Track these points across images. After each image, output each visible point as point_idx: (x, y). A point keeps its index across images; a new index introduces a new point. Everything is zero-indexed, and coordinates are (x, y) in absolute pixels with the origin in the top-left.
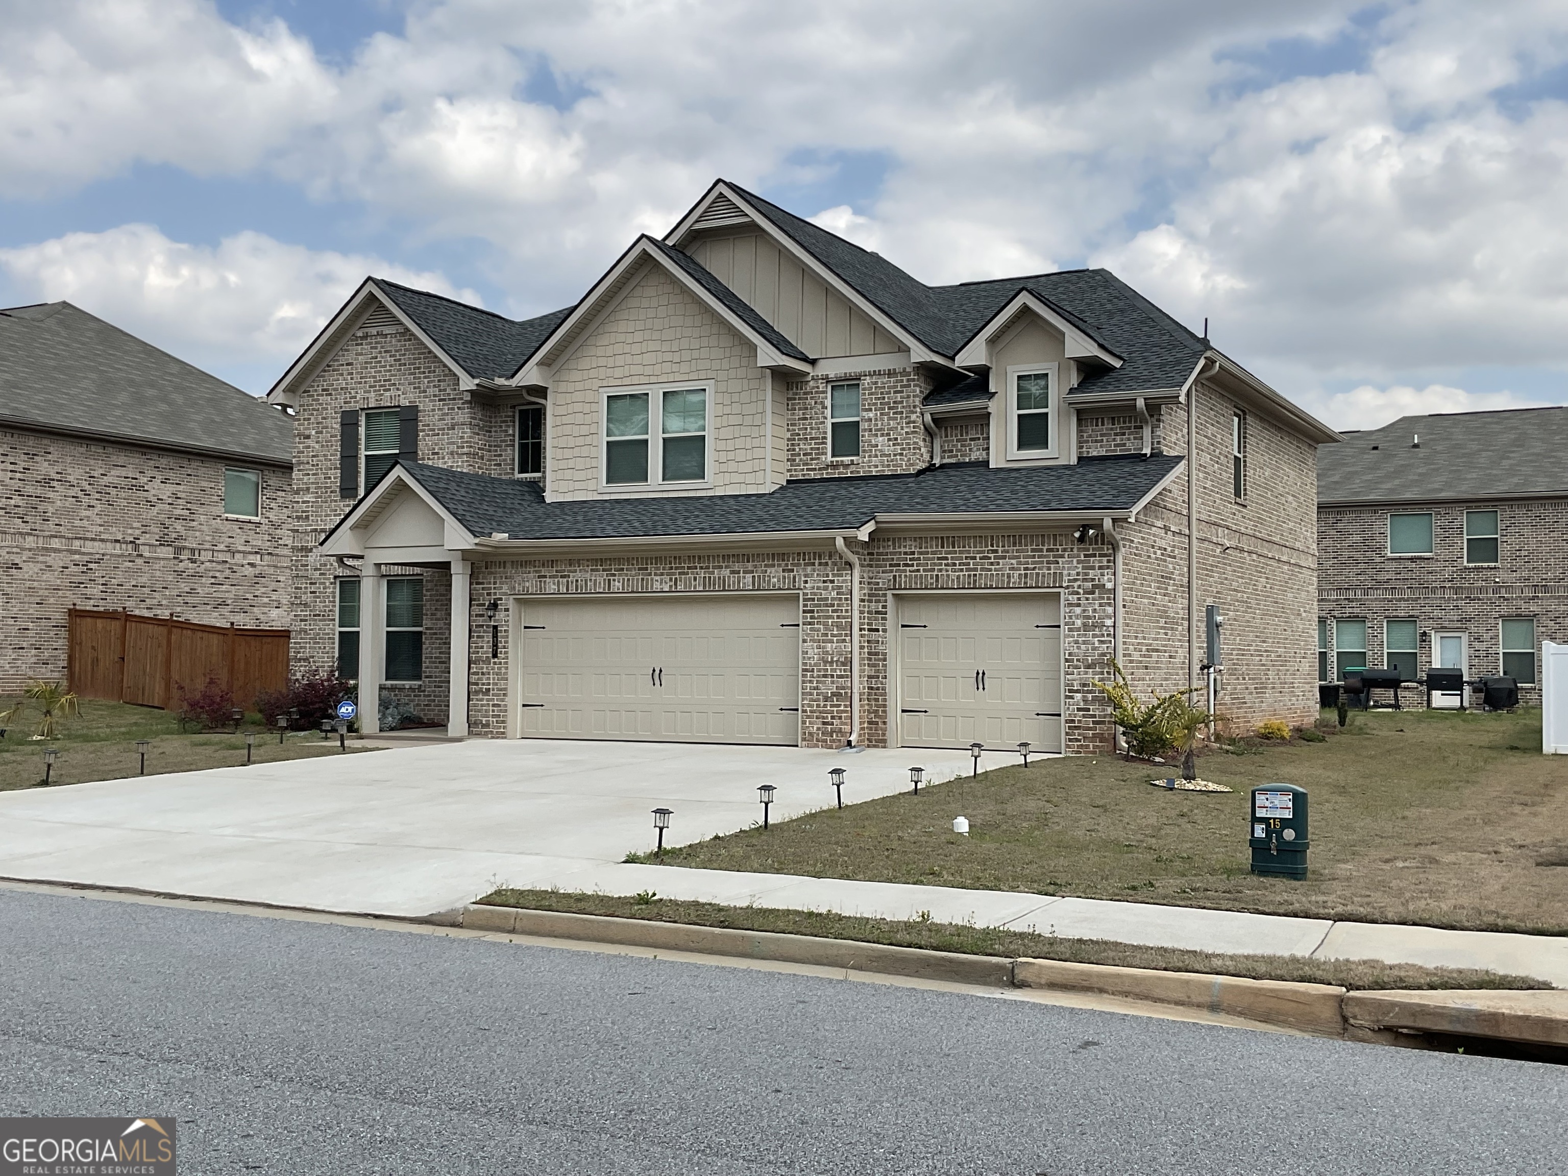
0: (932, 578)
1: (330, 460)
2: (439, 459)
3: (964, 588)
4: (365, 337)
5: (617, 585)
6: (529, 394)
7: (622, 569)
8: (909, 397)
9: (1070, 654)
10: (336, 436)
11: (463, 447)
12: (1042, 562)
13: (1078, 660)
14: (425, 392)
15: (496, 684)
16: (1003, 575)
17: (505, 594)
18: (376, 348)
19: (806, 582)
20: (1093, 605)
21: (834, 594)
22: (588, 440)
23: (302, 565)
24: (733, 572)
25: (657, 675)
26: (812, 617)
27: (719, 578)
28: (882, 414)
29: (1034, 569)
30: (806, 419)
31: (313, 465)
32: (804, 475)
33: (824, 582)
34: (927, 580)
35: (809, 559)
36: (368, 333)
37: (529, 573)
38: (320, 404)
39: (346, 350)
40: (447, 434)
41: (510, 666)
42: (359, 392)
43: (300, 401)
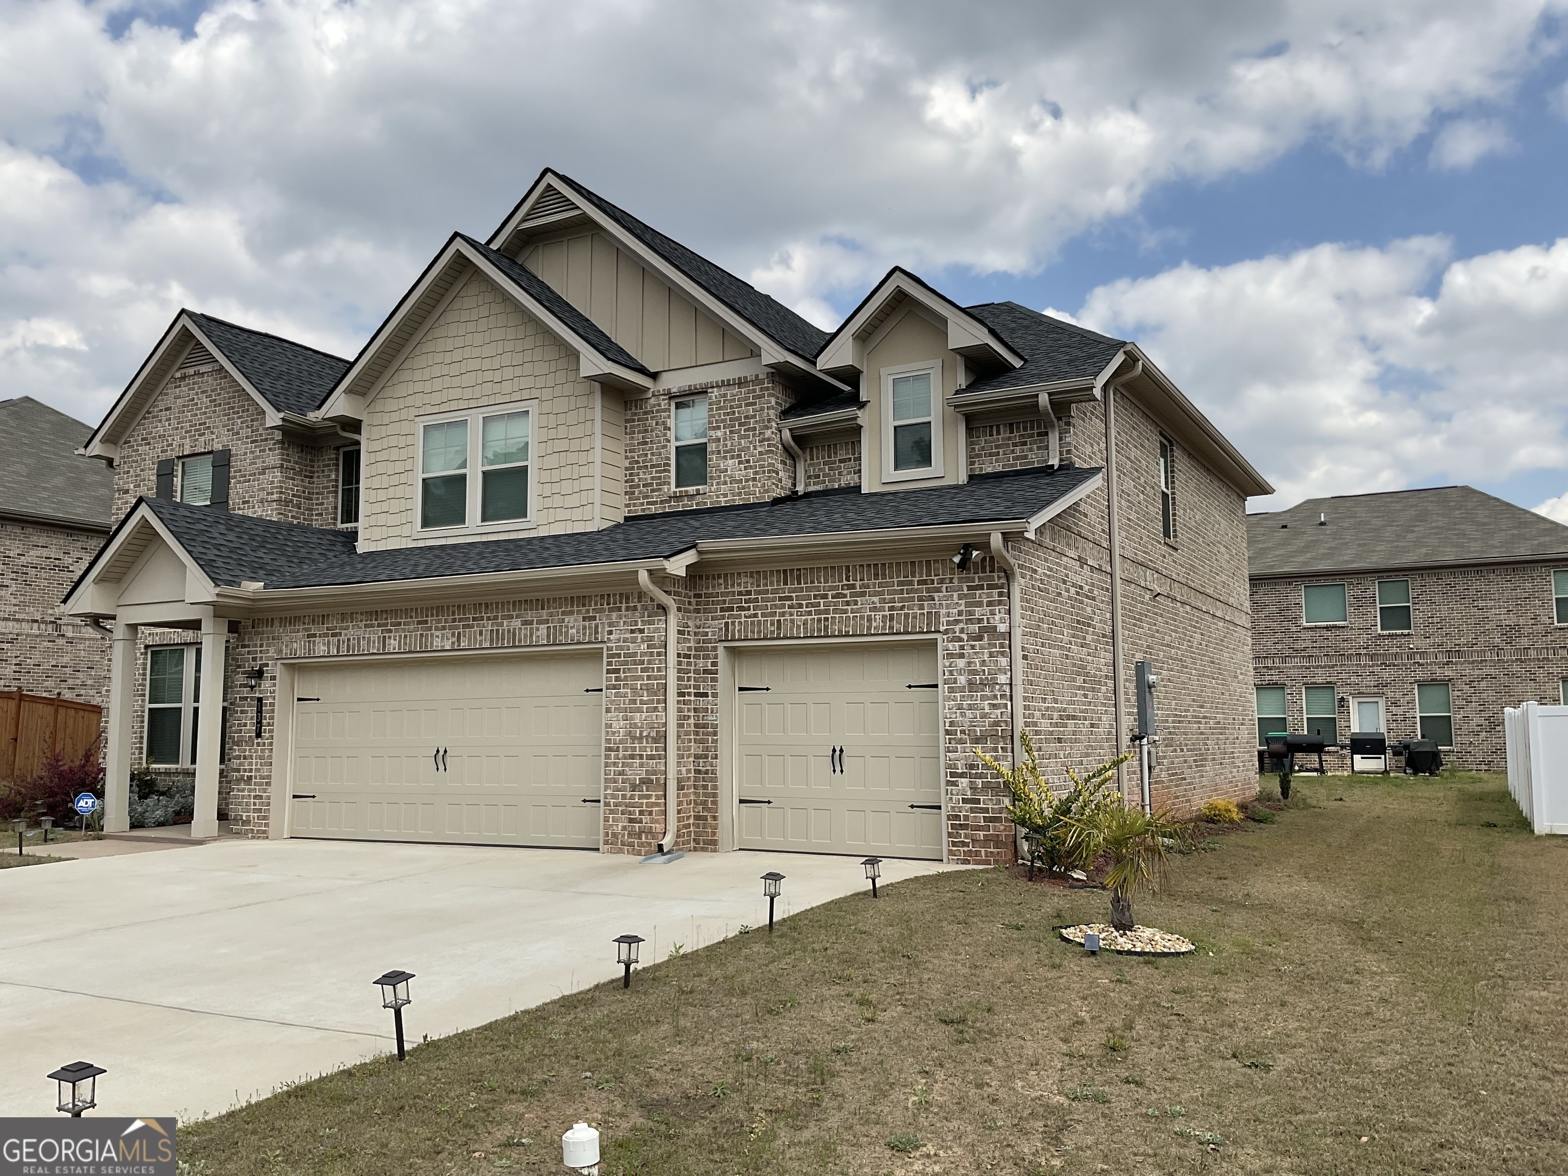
0: (772, 624)
2: (249, 508)
3: (812, 637)
4: (183, 378)
5: (393, 644)
6: (344, 429)
7: (400, 624)
8: (762, 409)
9: (952, 724)
10: (152, 488)
11: (272, 494)
13: (963, 732)
14: (238, 433)
15: (259, 770)
16: (862, 618)
17: (272, 659)
18: (193, 389)
19: (610, 633)
20: (981, 655)
21: (644, 647)
22: (403, 478)
24: (525, 623)
25: (441, 757)
26: (617, 679)
27: (509, 631)
28: (731, 432)
29: (902, 608)
30: (646, 443)
32: (643, 510)
33: (632, 631)
34: (766, 627)
35: (615, 603)
36: (185, 374)
37: (299, 631)
38: (139, 455)
39: (165, 394)
40: (258, 480)
41: (276, 747)
42: (176, 439)
43: (121, 453)
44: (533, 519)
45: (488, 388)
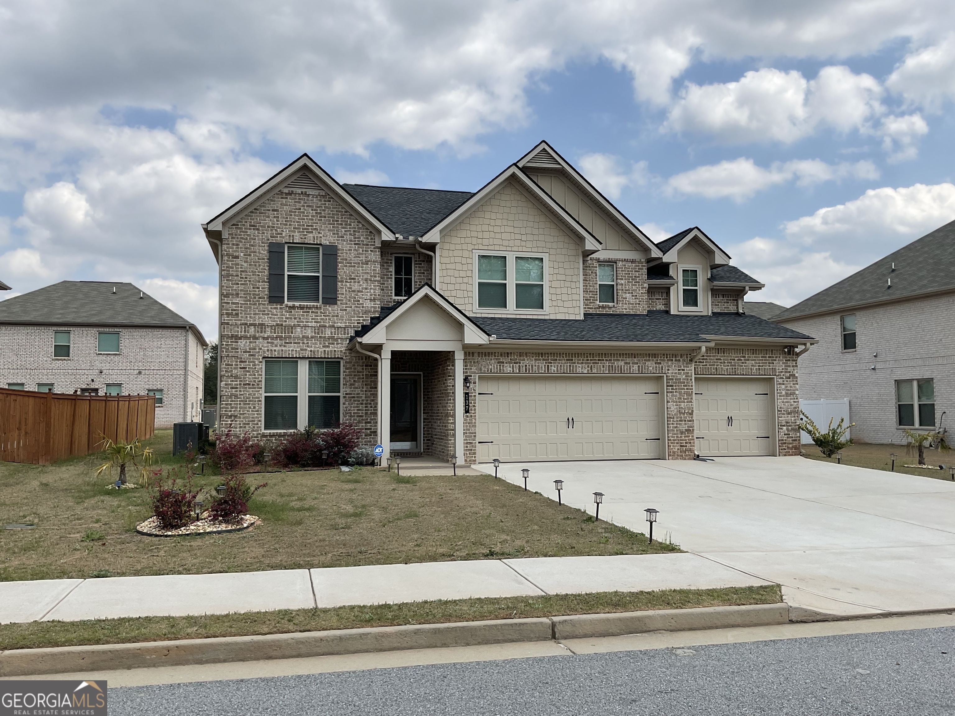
0: (714, 369)
1: (259, 275)
2: (355, 282)
3: (730, 375)
4: (290, 194)
5: (553, 369)
6: (422, 248)
7: (557, 360)
8: (642, 274)
9: (780, 408)
10: (263, 259)
11: (375, 277)
12: (766, 363)
13: (784, 411)
14: (342, 237)
15: (469, 430)
16: (748, 368)
17: (475, 373)
18: (300, 203)
19: (668, 370)
20: (790, 384)
21: (684, 377)
22: (466, 280)
23: (232, 349)
24: (626, 363)
25: (570, 422)
26: (672, 389)
27: (618, 366)
28: (628, 282)
29: (763, 366)
30: (587, 281)
31: (243, 278)
32: (586, 311)
33: (679, 370)
34: (711, 370)
35: (670, 357)
36: (292, 191)
37: (491, 360)
38: (248, 235)
39: (272, 200)
40: (362, 267)
41: (477, 418)
42: (285, 231)
43: (229, 231)
44: (547, 310)
45: (518, 243)
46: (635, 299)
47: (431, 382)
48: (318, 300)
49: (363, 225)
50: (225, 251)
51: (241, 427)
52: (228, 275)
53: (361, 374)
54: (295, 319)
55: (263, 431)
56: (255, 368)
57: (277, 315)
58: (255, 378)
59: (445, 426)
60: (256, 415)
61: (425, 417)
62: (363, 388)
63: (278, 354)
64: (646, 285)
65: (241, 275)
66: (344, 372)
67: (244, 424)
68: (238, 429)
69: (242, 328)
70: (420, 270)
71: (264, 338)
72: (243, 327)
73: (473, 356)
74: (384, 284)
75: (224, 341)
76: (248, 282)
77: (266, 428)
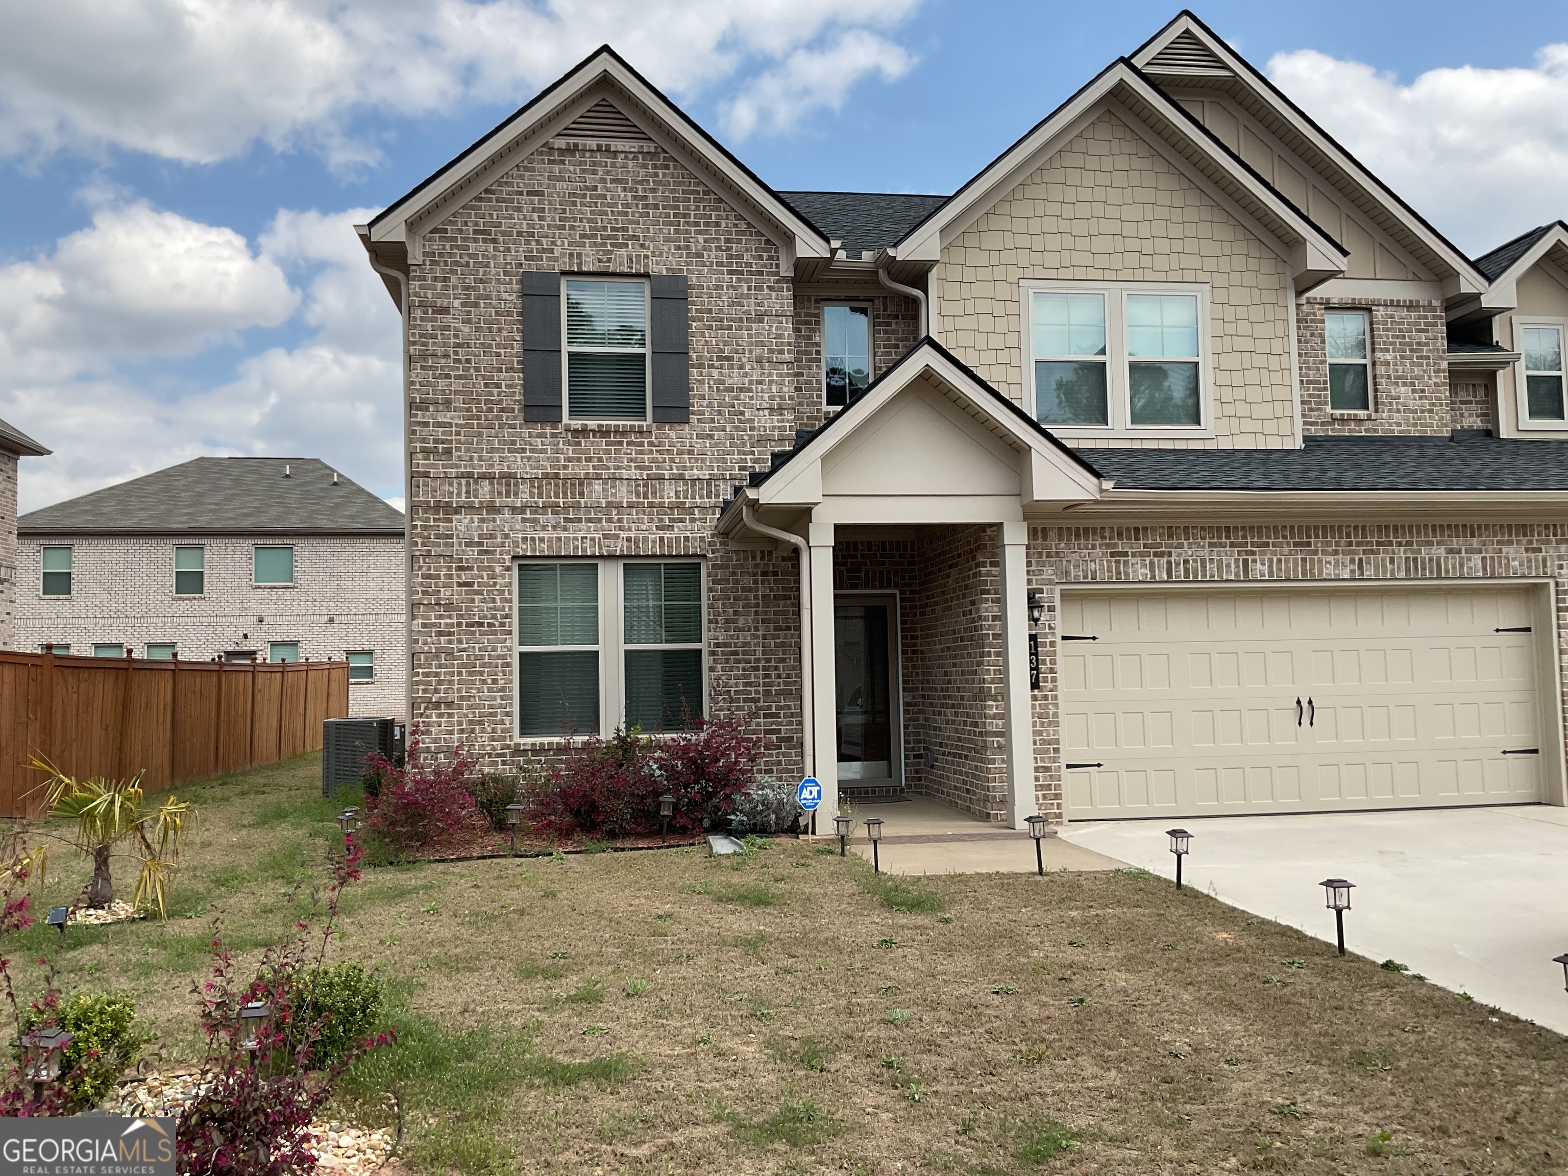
1: (498, 355)
2: (731, 367)
4: (572, 150)
5: (1259, 568)
6: (892, 279)
7: (1267, 544)
8: (1436, 338)
10: (509, 314)
11: (781, 352)
14: (700, 256)
15: (1040, 733)
17: (1050, 582)
18: (594, 172)
19: (1561, 567)
22: (1003, 356)
23: (438, 536)
25: (1305, 710)
27: (1431, 560)
31: (459, 361)
36: (576, 145)
37: (1094, 547)
38: (470, 256)
39: (526, 169)
40: (749, 329)
41: (1060, 701)
42: (559, 243)
43: (424, 245)
44: (1211, 427)
45: (1132, 260)
46: (1421, 398)
47: (923, 614)
48: (642, 414)
49: (749, 225)
50: (416, 294)
51: (462, 731)
52: (424, 356)
53: (751, 595)
54: (589, 460)
55: (517, 739)
56: (495, 584)
57: (544, 451)
58: (495, 609)
59: (976, 725)
60: (499, 701)
61: (909, 699)
62: (756, 629)
63: (550, 547)
64: (1444, 365)
65: (456, 353)
66: (710, 590)
67: (471, 722)
68: (456, 736)
69: (460, 484)
70: (888, 339)
71: (514, 510)
72: (463, 481)
73: (1045, 538)
74: (801, 374)
75: (420, 519)
76: (472, 371)
77: (523, 733)
